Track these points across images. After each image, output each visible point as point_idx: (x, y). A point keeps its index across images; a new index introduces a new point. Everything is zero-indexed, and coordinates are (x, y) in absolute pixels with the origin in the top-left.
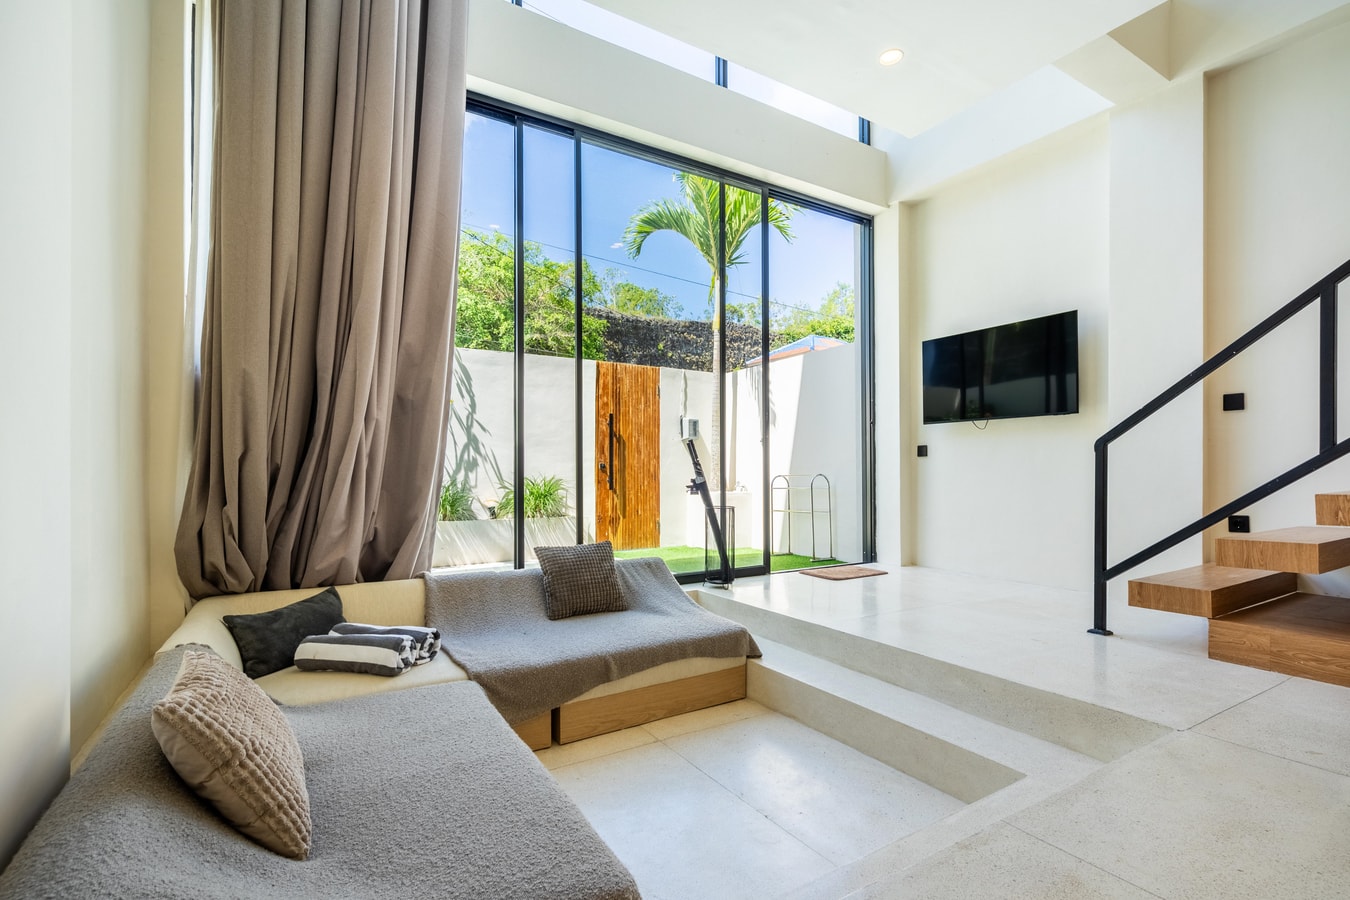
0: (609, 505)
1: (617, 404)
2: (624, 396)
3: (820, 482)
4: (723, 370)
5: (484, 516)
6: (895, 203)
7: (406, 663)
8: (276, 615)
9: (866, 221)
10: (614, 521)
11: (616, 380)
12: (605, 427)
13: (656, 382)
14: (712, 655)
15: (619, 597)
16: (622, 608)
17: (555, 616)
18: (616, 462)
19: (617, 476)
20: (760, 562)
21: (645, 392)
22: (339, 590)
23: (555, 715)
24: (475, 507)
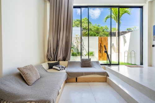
0: (100, 55)
1: (101, 42)
2: (102, 41)
3: (133, 52)
4: (119, 36)
5: (84, 56)
6: (147, 2)
7: (61, 70)
8: (52, 63)
9: (141, 7)
10: (101, 57)
11: (101, 39)
12: (100, 45)
13: (107, 39)
14: (100, 75)
15: (91, 66)
16: (91, 67)
17: (82, 67)
18: (101, 49)
19: (101, 51)
20: (118, 63)
21: (105, 40)
22: (60, 62)
23: (76, 78)
24: (83, 55)
